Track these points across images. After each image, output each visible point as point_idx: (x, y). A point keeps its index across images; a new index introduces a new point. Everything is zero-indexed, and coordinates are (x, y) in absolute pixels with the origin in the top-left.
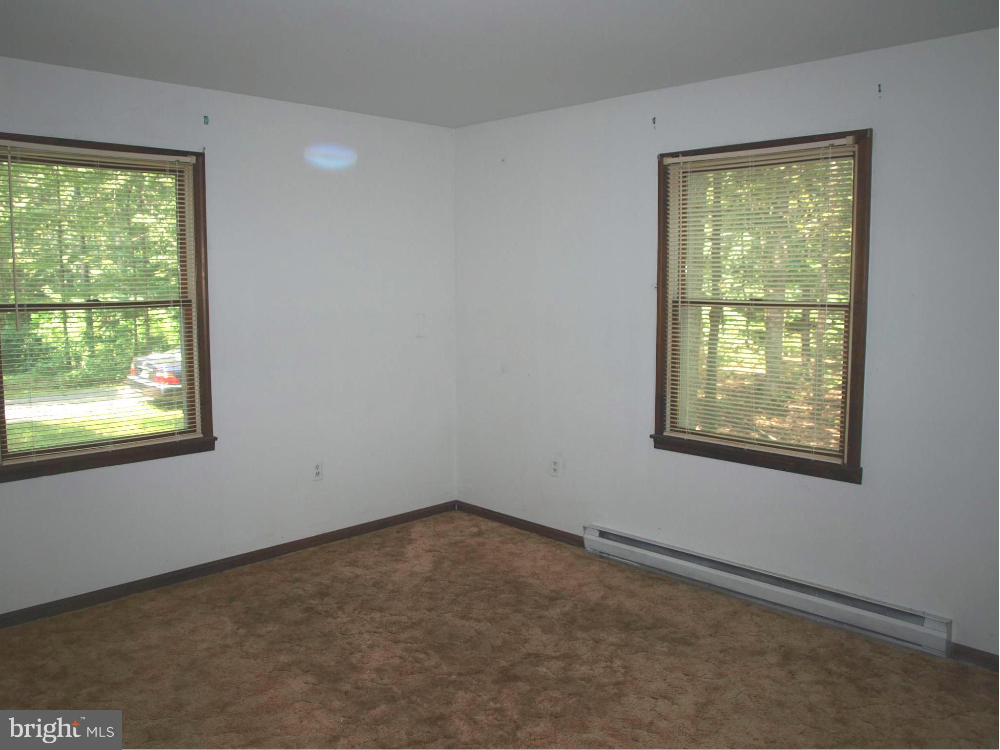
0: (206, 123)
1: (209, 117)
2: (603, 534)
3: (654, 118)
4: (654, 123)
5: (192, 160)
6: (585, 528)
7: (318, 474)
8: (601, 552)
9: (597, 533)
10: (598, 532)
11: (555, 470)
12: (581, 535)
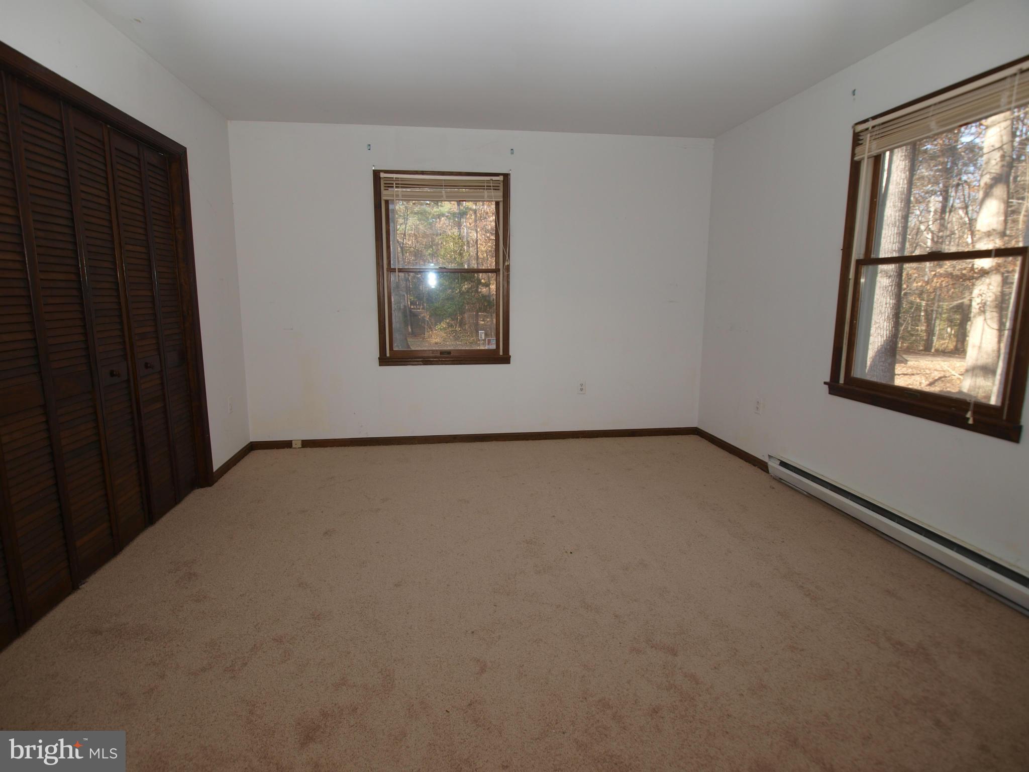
0: (512, 153)
1: (514, 150)
2: (783, 464)
3: (855, 90)
4: (854, 95)
5: (501, 178)
6: (770, 456)
7: (582, 390)
8: (780, 479)
9: (778, 462)
10: (780, 461)
11: (758, 408)
12: (767, 461)
